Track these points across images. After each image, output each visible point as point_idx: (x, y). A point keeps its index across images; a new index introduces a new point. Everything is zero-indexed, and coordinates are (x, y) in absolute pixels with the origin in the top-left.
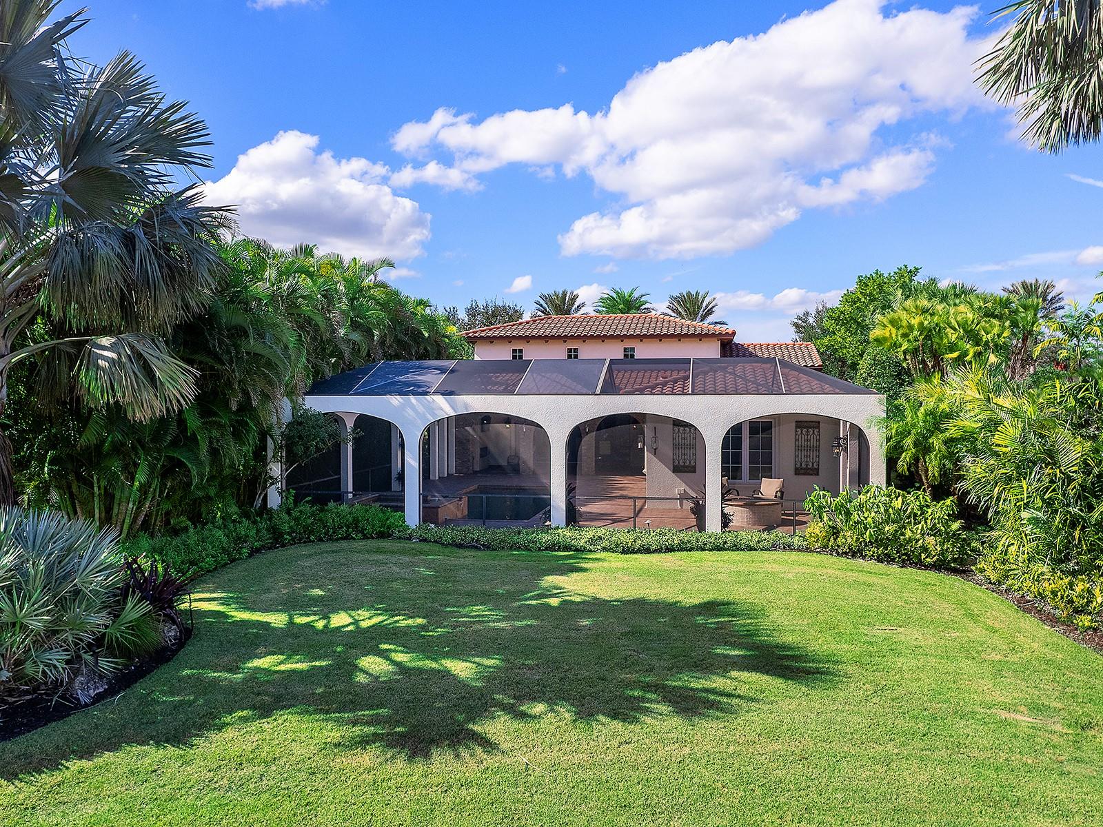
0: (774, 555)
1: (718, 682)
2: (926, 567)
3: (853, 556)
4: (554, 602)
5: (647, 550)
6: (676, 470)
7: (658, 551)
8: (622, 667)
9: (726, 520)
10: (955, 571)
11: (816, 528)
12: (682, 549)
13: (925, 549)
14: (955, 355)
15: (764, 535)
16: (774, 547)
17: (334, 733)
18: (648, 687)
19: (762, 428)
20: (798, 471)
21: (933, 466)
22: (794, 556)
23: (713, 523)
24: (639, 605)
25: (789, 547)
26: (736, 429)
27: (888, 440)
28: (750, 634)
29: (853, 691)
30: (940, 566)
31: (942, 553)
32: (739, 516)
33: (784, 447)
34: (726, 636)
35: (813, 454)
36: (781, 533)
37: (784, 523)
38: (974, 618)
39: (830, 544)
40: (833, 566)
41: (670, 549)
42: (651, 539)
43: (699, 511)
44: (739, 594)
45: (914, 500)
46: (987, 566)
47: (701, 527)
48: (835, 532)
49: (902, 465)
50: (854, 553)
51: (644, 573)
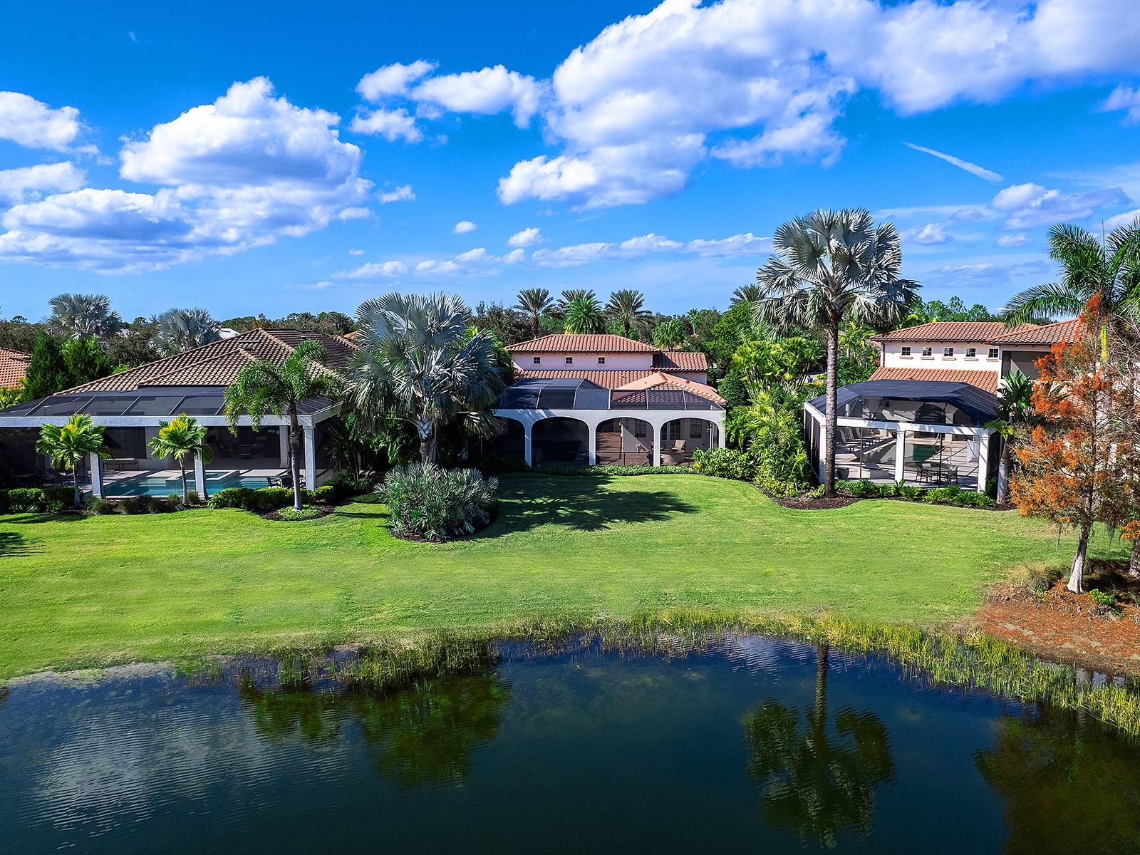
0: (681, 475)
1: (665, 514)
2: (738, 479)
3: (711, 475)
4: (606, 493)
5: (632, 474)
6: (637, 436)
7: (636, 475)
8: (637, 510)
9: (662, 461)
10: (748, 480)
11: (697, 465)
12: (645, 474)
13: (737, 472)
14: (770, 374)
15: (677, 467)
16: (681, 472)
17: (567, 527)
18: (646, 515)
19: (676, 424)
20: (692, 437)
21: (741, 442)
22: (688, 475)
23: (657, 463)
24: (636, 493)
25: (687, 472)
26: (665, 424)
27: (726, 431)
28: (673, 500)
29: (703, 513)
30: (742, 478)
31: (743, 473)
32: (667, 458)
33: (686, 430)
34: (665, 502)
35: (699, 429)
36: (684, 466)
37: (686, 461)
38: (745, 496)
39: (702, 470)
40: (702, 479)
41: (641, 474)
42: (633, 470)
43: (651, 457)
44: (669, 489)
45: (734, 453)
46: (757, 479)
47: (652, 465)
48: (704, 466)
49: (732, 440)
50: (711, 474)
51: (634, 483)
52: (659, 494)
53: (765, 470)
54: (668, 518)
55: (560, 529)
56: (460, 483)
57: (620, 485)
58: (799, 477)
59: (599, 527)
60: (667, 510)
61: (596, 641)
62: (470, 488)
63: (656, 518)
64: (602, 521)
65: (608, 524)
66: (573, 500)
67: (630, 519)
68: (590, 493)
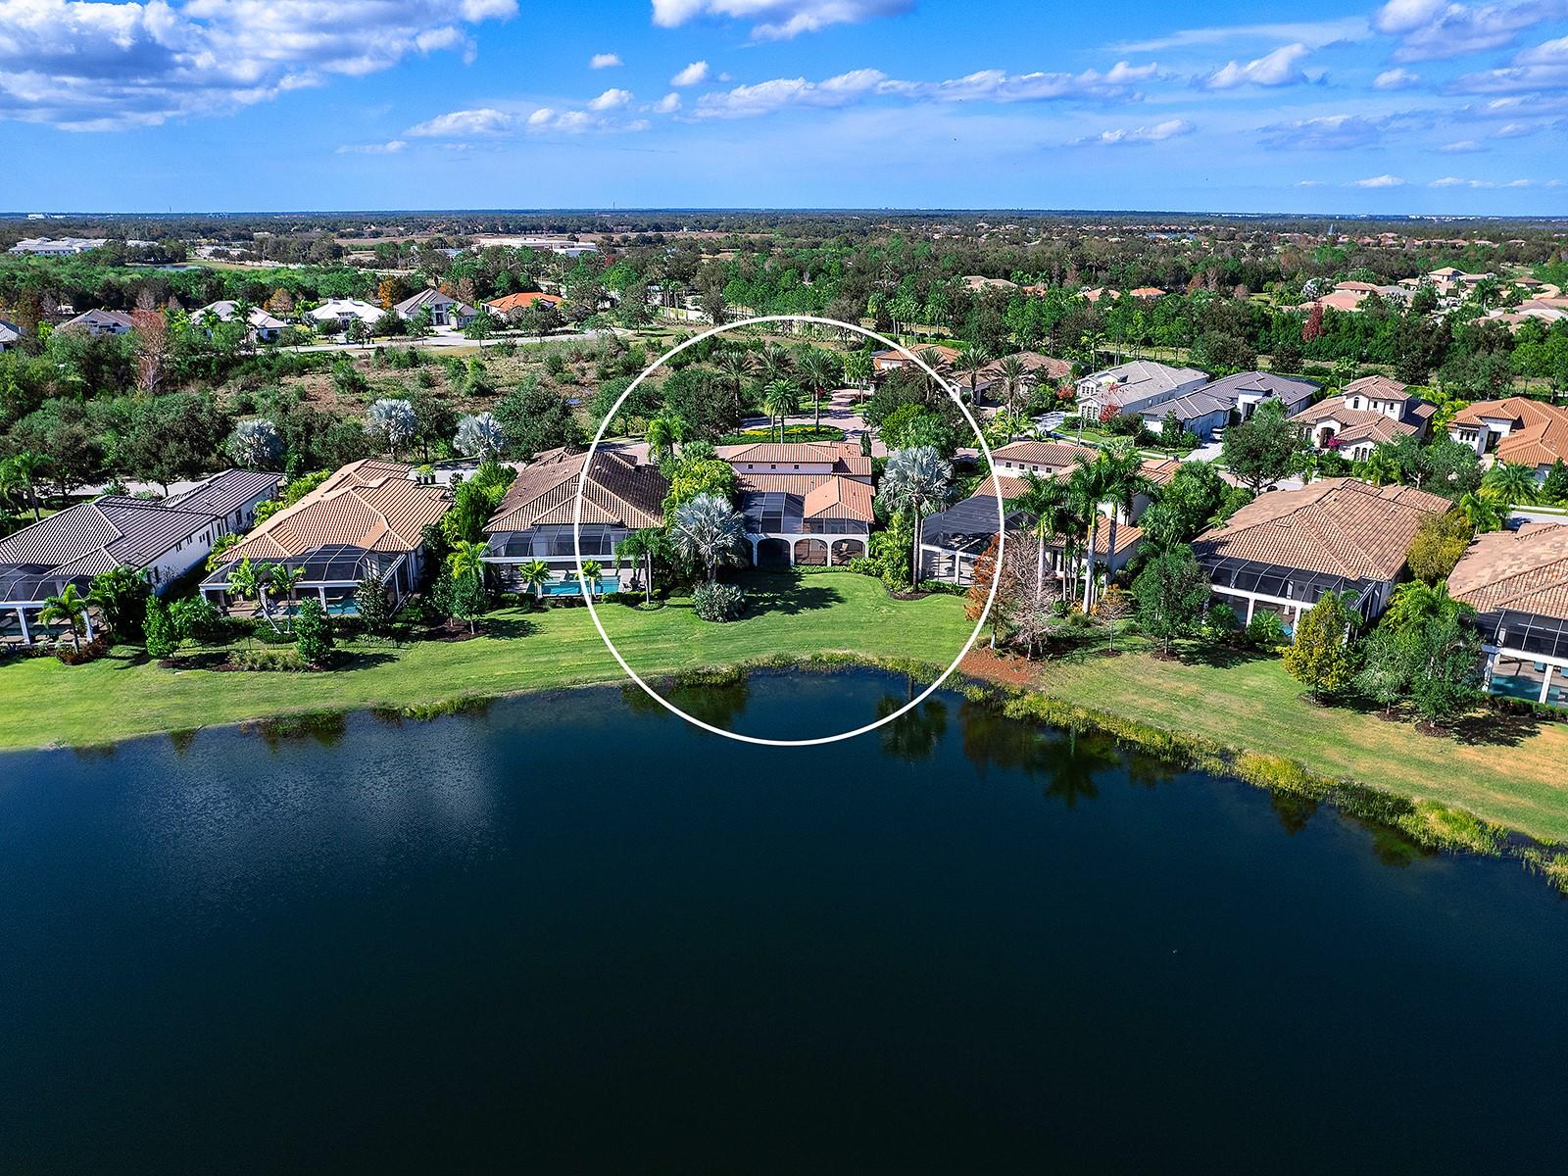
0: (842, 574)
2: (873, 576)
4: (800, 589)
5: (814, 573)
7: (817, 573)
8: (816, 601)
9: (832, 562)
11: (852, 567)
12: (822, 573)
13: (873, 572)
15: (841, 567)
16: (842, 571)
18: (820, 605)
22: (846, 573)
23: (829, 564)
25: (846, 571)
28: (834, 593)
29: (849, 603)
31: (876, 573)
32: (836, 558)
34: (830, 594)
36: (845, 567)
37: (845, 564)
38: (876, 585)
39: (854, 571)
40: (853, 577)
41: (820, 573)
42: (816, 570)
43: (826, 559)
44: (834, 585)
46: (884, 577)
48: (855, 568)
49: (871, 553)
50: (859, 573)
51: (815, 580)
52: (828, 589)
53: (887, 573)
54: (830, 607)
55: (778, 614)
56: (731, 594)
57: (808, 582)
58: (903, 578)
59: (797, 613)
60: (831, 601)
61: (797, 668)
62: (737, 596)
63: (825, 607)
64: (799, 609)
65: (801, 611)
66: (782, 594)
67: (812, 607)
68: (791, 589)
